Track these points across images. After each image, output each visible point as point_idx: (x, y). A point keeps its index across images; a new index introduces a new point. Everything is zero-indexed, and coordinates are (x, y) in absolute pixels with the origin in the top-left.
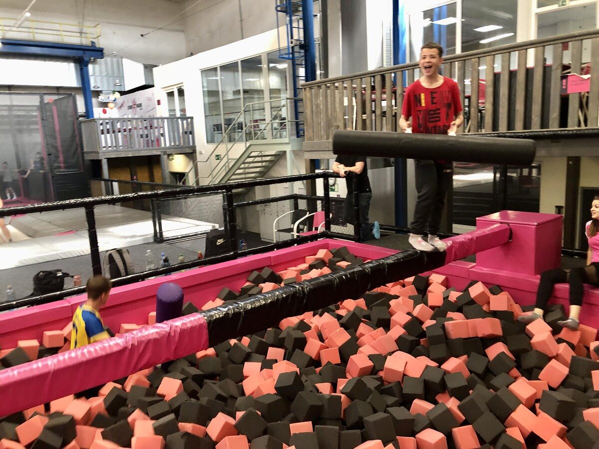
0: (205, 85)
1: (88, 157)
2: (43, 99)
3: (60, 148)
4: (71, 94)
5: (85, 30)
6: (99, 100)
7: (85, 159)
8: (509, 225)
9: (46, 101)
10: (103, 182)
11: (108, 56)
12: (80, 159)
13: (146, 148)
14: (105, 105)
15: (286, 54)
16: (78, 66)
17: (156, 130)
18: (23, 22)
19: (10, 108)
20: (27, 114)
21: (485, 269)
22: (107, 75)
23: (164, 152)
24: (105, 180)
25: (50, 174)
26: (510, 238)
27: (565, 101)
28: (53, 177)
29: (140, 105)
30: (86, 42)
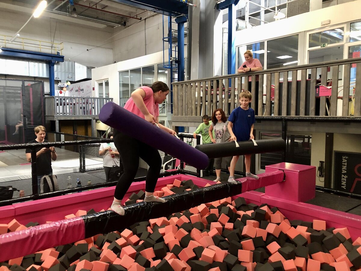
0: (121, 80)
1: (48, 119)
2: (24, 84)
3: (32, 113)
4: (42, 81)
5: (54, 45)
6: (58, 85)
7: (46, 120)
8: (283, 171)
9: (25, 85)
10: (55, 134)
11: (66, 60)
12: (43, 119)
13: (83, 115)
14: (61, 88)
15: (168, 65)
16: (48, 65)
17: (90, 105)
18: (15, 39)
19: (5, 87)
20: (15, 92)
21: (270, 197)
22: (65, 72)
23: (94, 118)
24: (57, 133)
25: (23, 128)
26: (284, 179)
27: (318, 100)
28: (25, 130)
29: (82, 90)
30: (54, 52)
